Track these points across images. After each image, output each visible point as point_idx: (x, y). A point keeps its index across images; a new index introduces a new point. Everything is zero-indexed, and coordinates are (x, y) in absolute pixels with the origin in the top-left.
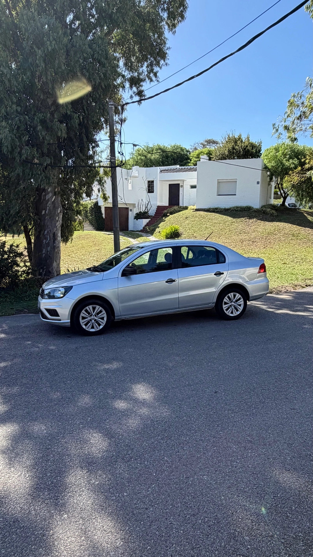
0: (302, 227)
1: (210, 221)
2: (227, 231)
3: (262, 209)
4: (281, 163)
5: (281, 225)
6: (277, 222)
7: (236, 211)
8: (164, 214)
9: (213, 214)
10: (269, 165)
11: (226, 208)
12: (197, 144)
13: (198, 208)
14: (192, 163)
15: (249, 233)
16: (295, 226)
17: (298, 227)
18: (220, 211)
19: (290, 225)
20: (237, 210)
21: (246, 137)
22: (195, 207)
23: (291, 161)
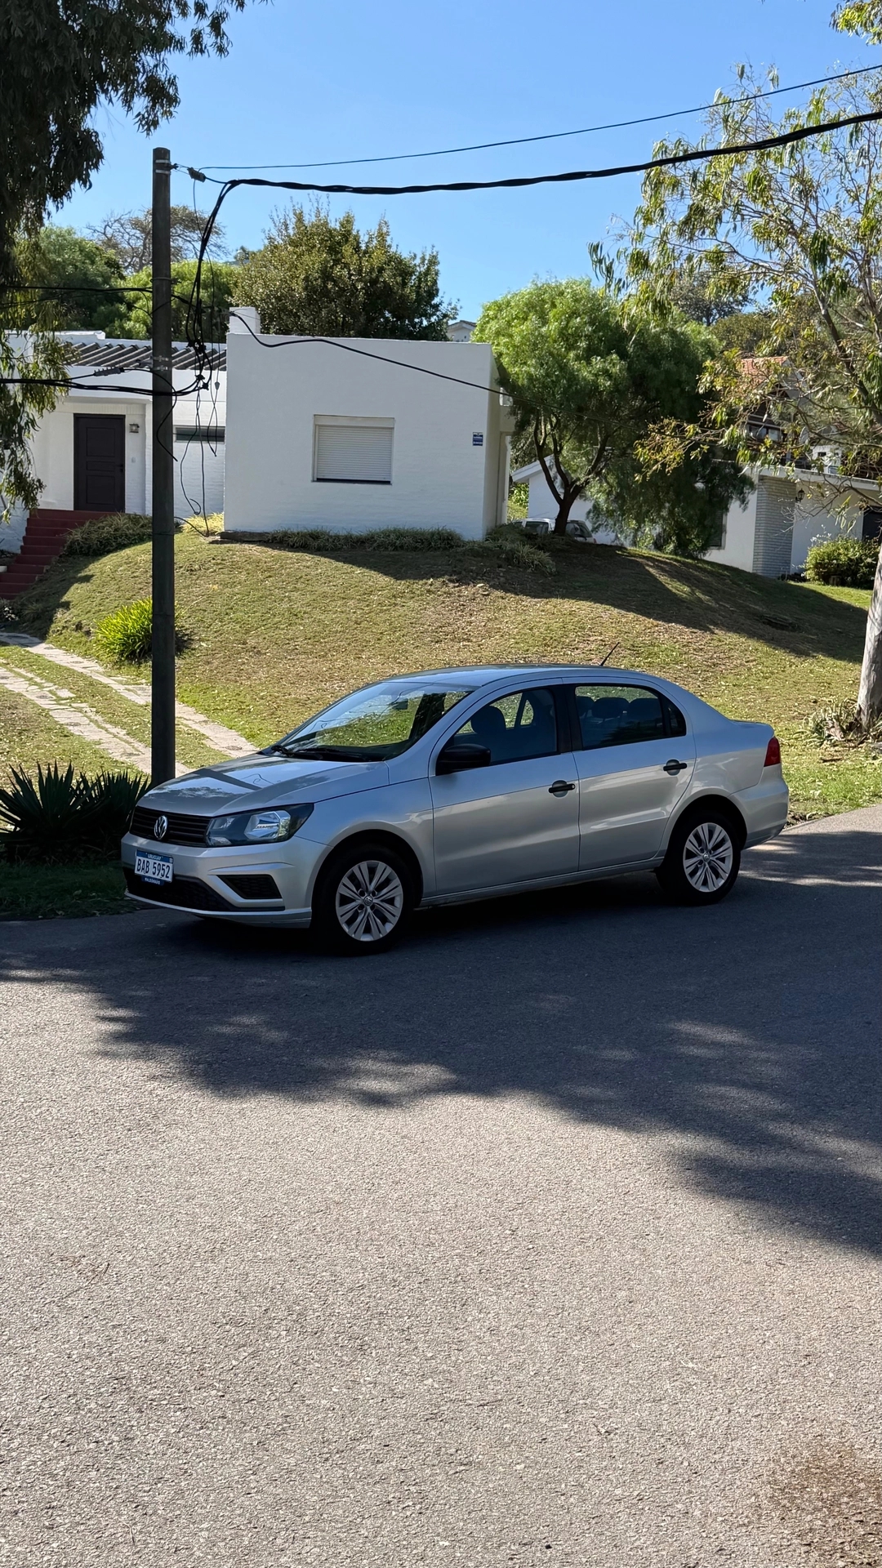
0: (655, 619)
1: (299, 585)
2: (384, 627)
3: (500, 547)
4: (563, 368)
5: (584, 609)
6: (563, 597)
7: (396, 549)
8: (70, 547)
9: (307, 556)
10: (520, 372)
11: (355, 533)
12: (117, 225)
13: (232, 528)
14: (137, 320)
15: (469, 640)
16: (631, 615)
17: (642, 618)
18: (330, 545)
19: (615, 611)
20: (402, 547)
21: (374, 230)
22: (218, 523)
23: (598, 363)
